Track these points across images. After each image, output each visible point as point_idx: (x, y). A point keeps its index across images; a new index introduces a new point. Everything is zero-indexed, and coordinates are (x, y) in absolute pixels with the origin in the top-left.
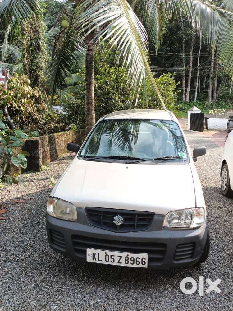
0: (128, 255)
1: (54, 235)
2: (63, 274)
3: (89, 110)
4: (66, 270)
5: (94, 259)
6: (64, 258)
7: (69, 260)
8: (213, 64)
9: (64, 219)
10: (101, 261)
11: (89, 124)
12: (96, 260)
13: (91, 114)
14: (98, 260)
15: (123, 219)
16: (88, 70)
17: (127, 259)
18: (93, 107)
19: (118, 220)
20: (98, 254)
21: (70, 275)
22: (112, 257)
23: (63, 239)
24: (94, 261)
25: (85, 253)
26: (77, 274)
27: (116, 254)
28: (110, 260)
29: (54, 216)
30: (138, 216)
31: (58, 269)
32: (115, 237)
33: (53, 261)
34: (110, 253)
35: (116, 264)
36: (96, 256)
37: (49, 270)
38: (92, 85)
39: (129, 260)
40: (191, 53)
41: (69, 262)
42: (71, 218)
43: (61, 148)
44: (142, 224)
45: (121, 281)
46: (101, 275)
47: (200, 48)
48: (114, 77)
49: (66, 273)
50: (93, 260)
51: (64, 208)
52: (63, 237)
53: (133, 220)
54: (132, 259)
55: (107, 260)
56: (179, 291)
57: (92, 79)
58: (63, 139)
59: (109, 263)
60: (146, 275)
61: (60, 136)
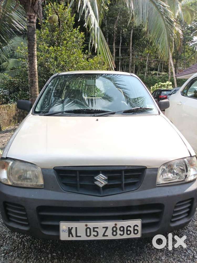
0: (116, 225)
1: (10, 209)
2: (24, 260)
3: (33, 82)
4: (28, 254)
5: (71, 235)
6: (23, 237)
7: (30, 238)
8: (131, 55)
9: (25, 186)
10: (80, 236)
11: (33, 95)
12: (73, 236)
13: (34, 86)
14: (77, 236)
15: (106, 178)
16: (30, 42)
17: (115, 229)
18: (36, 79)
19: (101, 180)
20: (76, 228)
21: (34, 259)
22: (96, 230)
23: (24, 213)
24: (71, 239)
25: (57, 228)
26: (43, 257)
27: (100, 225)
28: (93, 233)
29: (10, 183)
30: (125, 173)
31: (16, 253)
32: (98, 202)
33: (8, 242)
34: (91, 225)
35: (100, 237)
36: (73, 231)
37: (4, 257)
38: (35, 57)
39: (118, 231)
40: (114, 45)
41: (31, 242)
42: (35, 183)
43: (4, 121)
44: (131, 182)
45: (102, 256)
46: (76, 253)
47: (121, 42)
48: (53, 55)
49: (28, 258)
50: (69, 236)
51: (22, 172)
52: (24, 210)
53: (119, 178)
54: (122, 229)
55: (88, 234)
56: (175, 259)
57: (35, 51)
58: (6, 111)
59: (92, 238)
60: (129, 245)
61: (3, 108)
